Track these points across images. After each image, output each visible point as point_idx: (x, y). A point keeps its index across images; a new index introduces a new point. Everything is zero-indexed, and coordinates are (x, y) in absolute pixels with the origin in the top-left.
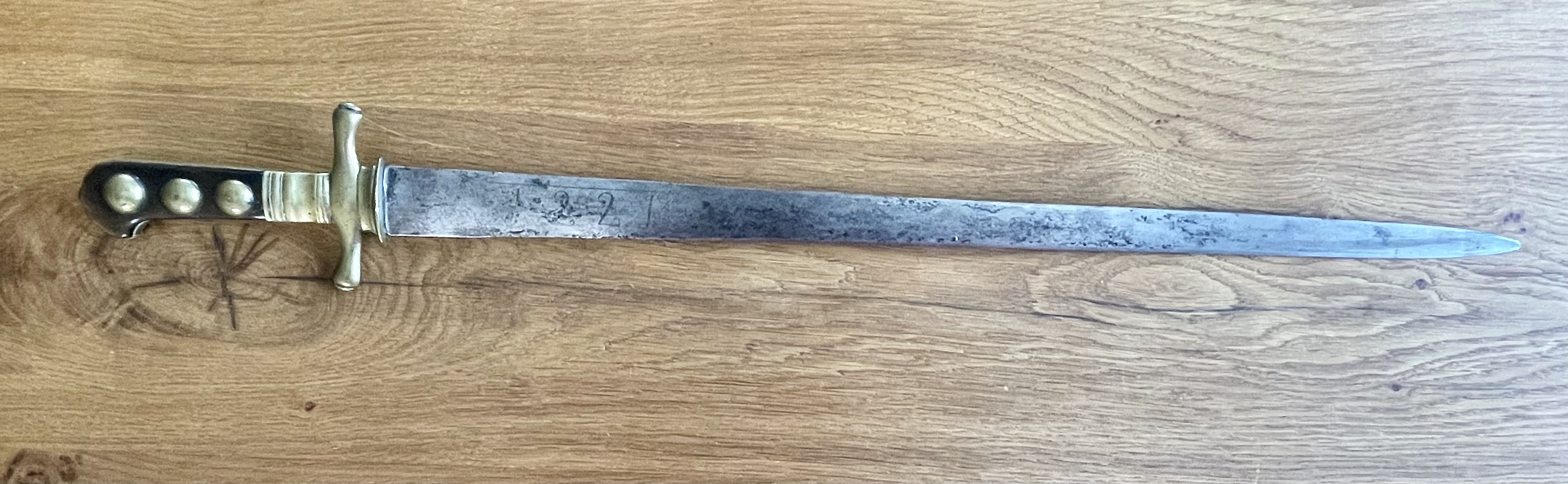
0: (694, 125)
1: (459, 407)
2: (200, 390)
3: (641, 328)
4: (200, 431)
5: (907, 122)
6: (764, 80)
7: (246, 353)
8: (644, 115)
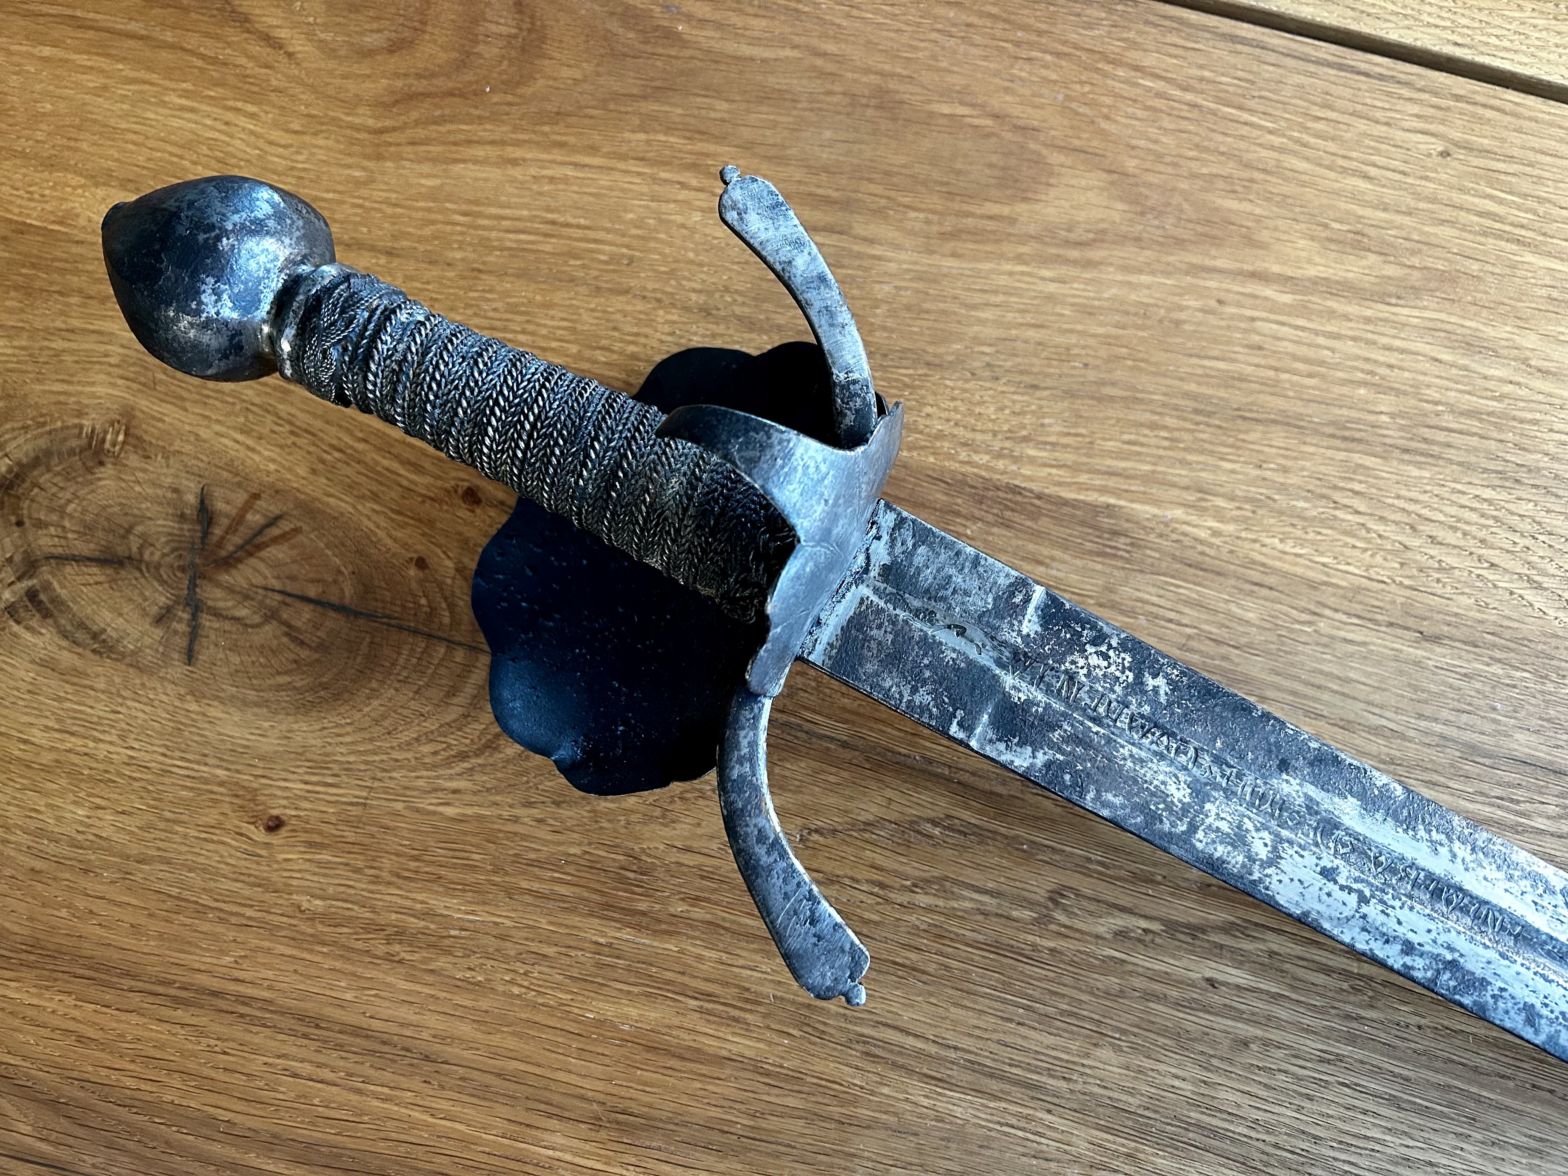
0: (1031, 491)
1: (524, 884)
2: (101, 754)
3: (871, 818)
4: (81, 823)
5: (1402, 564)
6: (1166, 443)
7: (194, 707)
8: (950, 457)
